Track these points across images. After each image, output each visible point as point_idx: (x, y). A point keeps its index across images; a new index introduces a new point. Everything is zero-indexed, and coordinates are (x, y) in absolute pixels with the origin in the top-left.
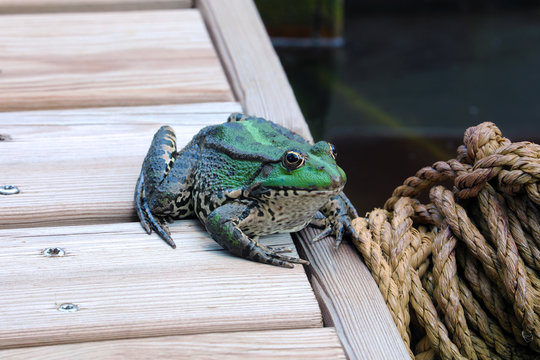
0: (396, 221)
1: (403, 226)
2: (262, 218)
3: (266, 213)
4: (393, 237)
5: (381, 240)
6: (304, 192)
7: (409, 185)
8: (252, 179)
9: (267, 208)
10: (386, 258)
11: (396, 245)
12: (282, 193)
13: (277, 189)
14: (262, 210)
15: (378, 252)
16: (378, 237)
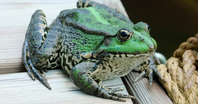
0: (186, 67)
1: (190, 71)
2: (105, 71)
3: (107, 67)
4: (184, 78)
5: (177, 80)
6: (132, 55)
7: (191, 42)
8: (98, 47)
9: (108, 64)
10: (181, 92)
11: (187, 83)
12: (118, 56)
13: (115, 53)
14: (104, 65)
15: (176, 88)
16: (175, 78)
